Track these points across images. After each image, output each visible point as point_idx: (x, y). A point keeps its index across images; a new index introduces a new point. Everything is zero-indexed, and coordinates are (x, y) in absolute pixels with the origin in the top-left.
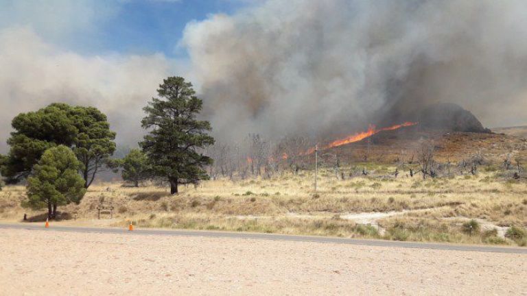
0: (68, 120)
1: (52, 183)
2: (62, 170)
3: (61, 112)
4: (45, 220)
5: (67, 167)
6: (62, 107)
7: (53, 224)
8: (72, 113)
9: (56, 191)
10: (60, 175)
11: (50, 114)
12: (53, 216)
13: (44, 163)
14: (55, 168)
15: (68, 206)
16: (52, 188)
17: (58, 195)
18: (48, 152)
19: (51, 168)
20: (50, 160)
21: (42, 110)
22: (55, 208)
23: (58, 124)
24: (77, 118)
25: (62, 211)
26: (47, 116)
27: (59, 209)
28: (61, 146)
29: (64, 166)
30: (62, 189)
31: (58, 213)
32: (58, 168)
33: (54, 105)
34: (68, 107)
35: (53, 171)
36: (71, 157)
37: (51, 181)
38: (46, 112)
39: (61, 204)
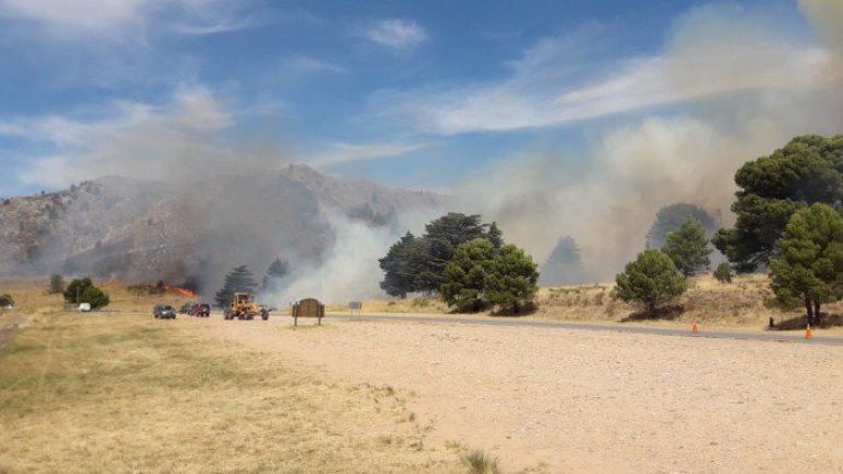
0: (824, 161)
1: (808, 267)
2: (824, 246)
3: (810, 150)
4: (803, 327)
5: (830, 238)
6: (811, 141)
7: (817, 332)
8: (829, 149)
9: (817, 280)
10: (819, 255)
11: (792, 156)
12: (816, 320)
13: (792, 236)
14: (812, 243)
15: (838, 302)
16: (809, 275)
17: (820, 286)
18: (796, 217)
19: (803, 243)
20: (801, 229)
21: (779, 150)
22: (818, 307)
23: (805, 170)
24: (838, 155)
25: (830, 312)
26: (788, 159)
27: (824, 308)
28: (817, 204)
29: (824, 239)
30: (825, 276)
31: (824, 315)
32: (815, 241)
33: (797, 140)
34: (821, 139)
35: (806, 247)
36: (835, 222)
37: (806, 263)
38: (786, 152)
39: (826, 301)
